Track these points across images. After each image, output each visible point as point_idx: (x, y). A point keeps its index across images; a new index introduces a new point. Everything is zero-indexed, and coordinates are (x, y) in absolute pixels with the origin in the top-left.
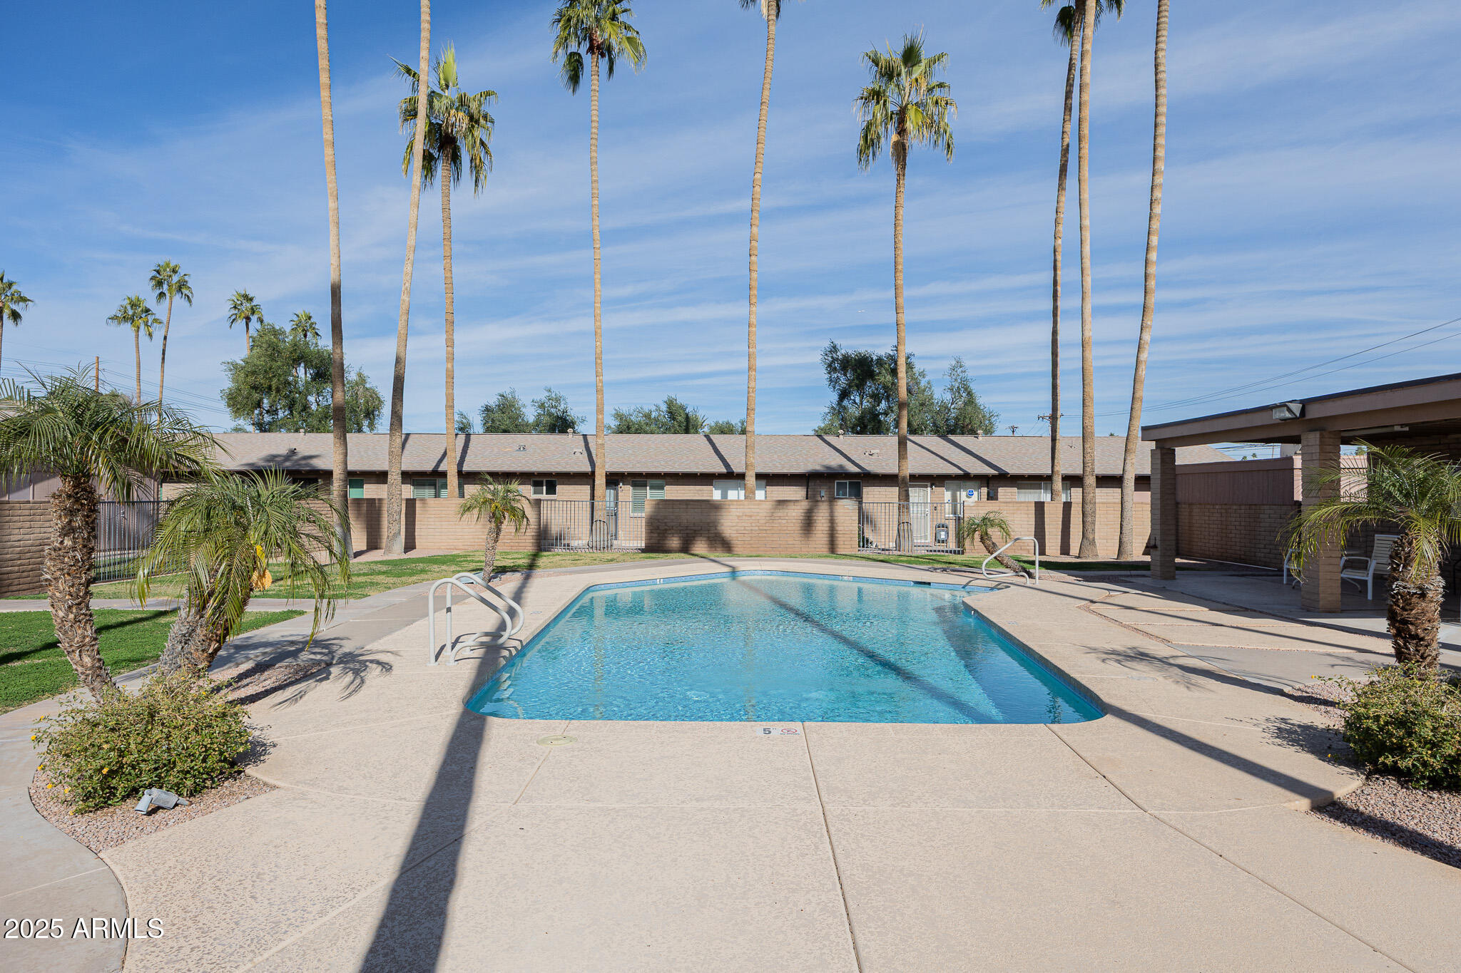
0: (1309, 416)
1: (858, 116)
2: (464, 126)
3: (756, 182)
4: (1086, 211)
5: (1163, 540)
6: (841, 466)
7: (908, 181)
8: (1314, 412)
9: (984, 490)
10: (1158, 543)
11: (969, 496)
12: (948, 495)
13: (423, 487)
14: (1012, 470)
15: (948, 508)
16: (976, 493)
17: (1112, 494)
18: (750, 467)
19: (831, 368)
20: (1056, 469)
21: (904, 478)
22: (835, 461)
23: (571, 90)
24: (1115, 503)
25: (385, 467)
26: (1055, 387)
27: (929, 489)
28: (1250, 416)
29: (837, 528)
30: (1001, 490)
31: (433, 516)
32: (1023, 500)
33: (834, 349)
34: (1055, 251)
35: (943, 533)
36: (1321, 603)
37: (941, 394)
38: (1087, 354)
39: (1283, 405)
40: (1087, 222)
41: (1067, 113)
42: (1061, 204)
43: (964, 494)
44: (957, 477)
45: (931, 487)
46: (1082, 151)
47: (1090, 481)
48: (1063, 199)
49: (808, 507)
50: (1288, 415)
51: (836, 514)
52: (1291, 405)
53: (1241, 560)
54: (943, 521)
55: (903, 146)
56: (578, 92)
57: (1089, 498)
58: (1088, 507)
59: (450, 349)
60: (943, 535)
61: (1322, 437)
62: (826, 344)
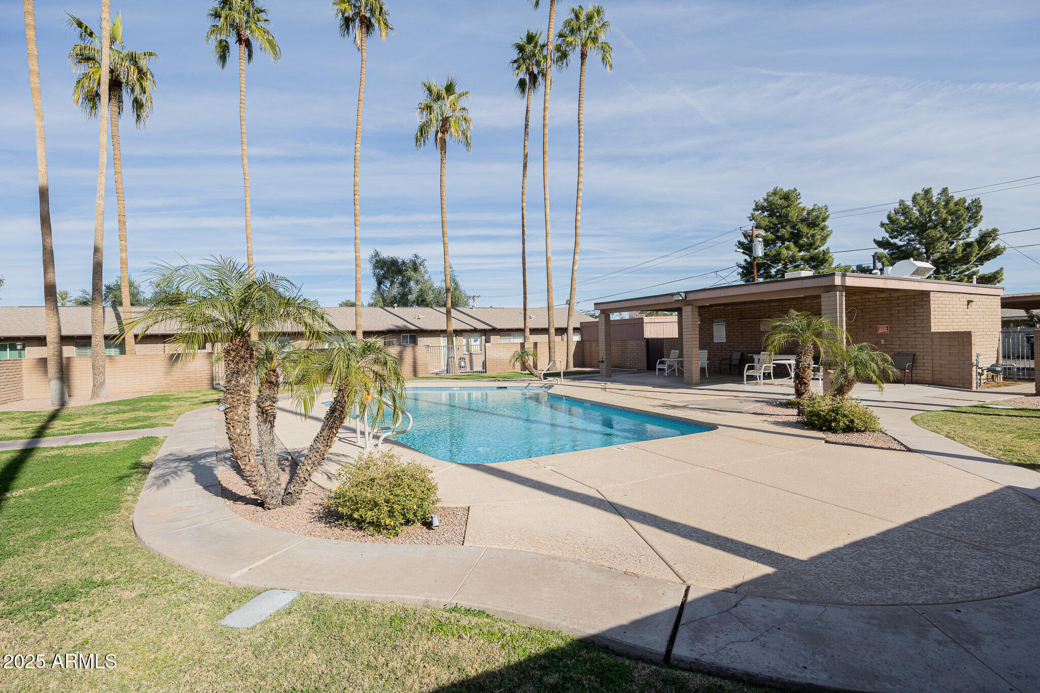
0: (688, 299)
1: (418, 119)
2: (135, 77)
3: (357, 150)
4: (547, 191)
5: (606, 358)
6: (404, 326)
7: (447, 162)
8: (691, 297)
9: (484, 338)
10: (604, 360)
11: (475, 341)
12: (464, 341)
13: (85, 348)
14: (499, 327)
15: (465, 348)
16: (479, 340)
17: (542, 339)
18: (359, 327)
19: (375, 267)
20: (527, 325)
21: (450, 332)
22: (400, 323)
23: (221, 66)
24: (545, 343)
25: (88, 332)
26: (524, 282)
27: (454, 338)
28: (657, 299)
29: (418, 362)
30: (492, 337)
31: (119, 368)
32: (502, 342)
33: (377, 254)
34: (522, 209)
35: (463, 363)
36: (694, 380)
37: (438, 283)
38: (549, 265)
39: (678, 293)
40: (547, 197)
41: (526, 136)
42: (525, 184)
43: (472, 340)
44: (471, 331)
45: (456, 336)
46: (545, 159)
47: (552, 331)
48: (525, 181)
49: (400, 350)
50: (681, 298)
51: (417, 354)
52: (681, 294)
53: (618, 367)
54: (462, 356)
55: (445, 140)
56: (225, 68)
57: (552, 340)
58: (552, 345)
59: (123, 242)
60: (463, 364)
61: (692, 308)
62: (372, 252)
